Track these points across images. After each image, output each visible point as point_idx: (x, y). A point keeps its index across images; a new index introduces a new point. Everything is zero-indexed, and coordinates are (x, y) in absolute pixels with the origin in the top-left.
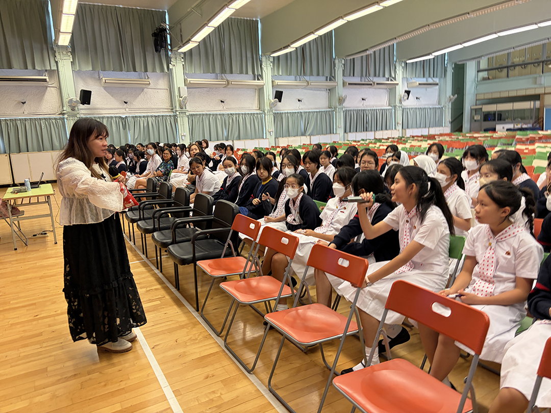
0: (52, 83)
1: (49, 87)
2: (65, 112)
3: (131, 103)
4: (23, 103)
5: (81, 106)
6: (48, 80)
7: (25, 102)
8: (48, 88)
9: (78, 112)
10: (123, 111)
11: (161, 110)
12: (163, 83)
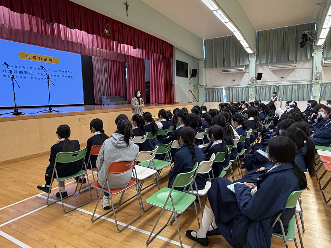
0: (247, 70)
2: (249, 84)
3: (285, 78)
4: (234, 80)
5: (257, 81)
6: (243, 69)
8: (245, 73)
9: (255, 84)
10: (280, 82)
11: (304, 81)
12: (308, 65)
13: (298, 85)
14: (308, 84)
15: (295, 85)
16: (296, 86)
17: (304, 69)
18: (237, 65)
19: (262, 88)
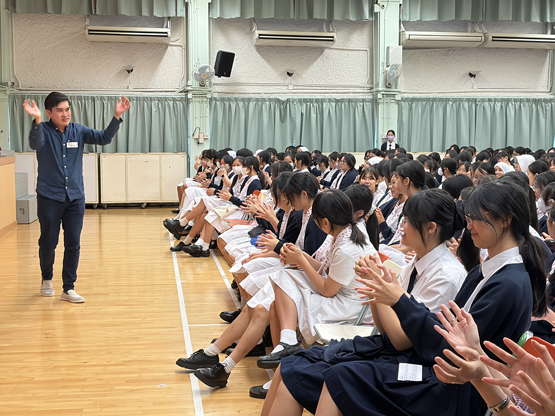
0: (176, 39)
1: (171, 45)
2: (189, 88)
3: (299, 75)
4: (129, 71)
5: (216, 79)
6: (169, 34)
7: (132, 70)
8: (169, 48)
9: (210, 89)
10: (284, 89)
11: (351, 90)
12: (359, 40)
13: (337, 101)
14: (364, 101)
15: (330, 100)
16: (333, 104)
17: (349, 53)
18: (145, 13)
19: (233, 106)
